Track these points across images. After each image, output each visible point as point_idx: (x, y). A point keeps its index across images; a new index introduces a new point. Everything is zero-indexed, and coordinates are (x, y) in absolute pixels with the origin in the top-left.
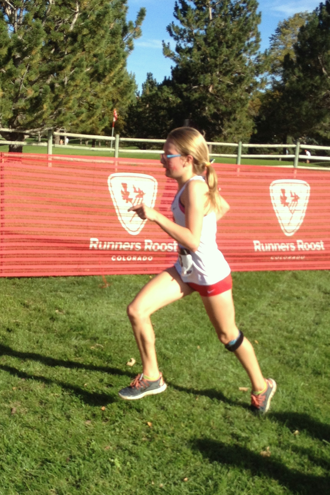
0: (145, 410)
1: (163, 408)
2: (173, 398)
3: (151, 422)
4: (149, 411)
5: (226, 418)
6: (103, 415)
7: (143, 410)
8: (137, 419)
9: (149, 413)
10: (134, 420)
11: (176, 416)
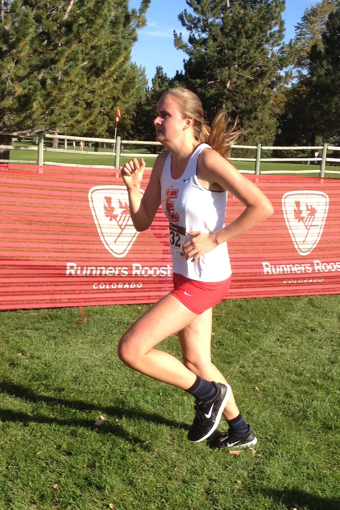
0: (108, 486)
1: (131, 483)
2: (146, 468)
3: (114, 502)
4: (112, 487)
5: (208, 494)
6: (53, 497)
7: (105, 486)
8: (96, 500)
9: (112, 491)
10: (93, 501)
11: (146, 493)
